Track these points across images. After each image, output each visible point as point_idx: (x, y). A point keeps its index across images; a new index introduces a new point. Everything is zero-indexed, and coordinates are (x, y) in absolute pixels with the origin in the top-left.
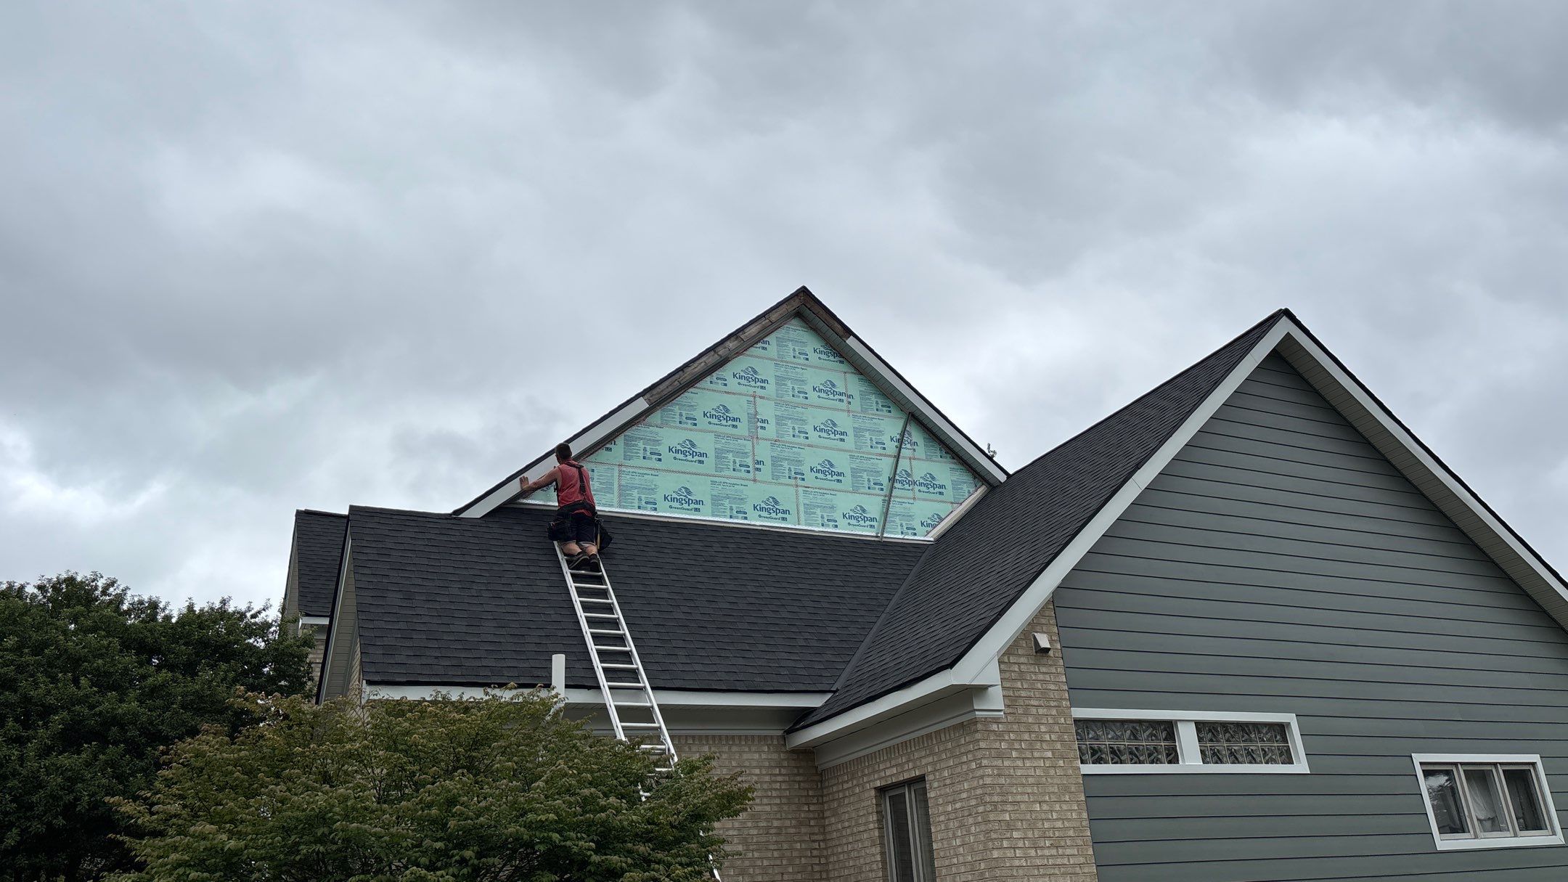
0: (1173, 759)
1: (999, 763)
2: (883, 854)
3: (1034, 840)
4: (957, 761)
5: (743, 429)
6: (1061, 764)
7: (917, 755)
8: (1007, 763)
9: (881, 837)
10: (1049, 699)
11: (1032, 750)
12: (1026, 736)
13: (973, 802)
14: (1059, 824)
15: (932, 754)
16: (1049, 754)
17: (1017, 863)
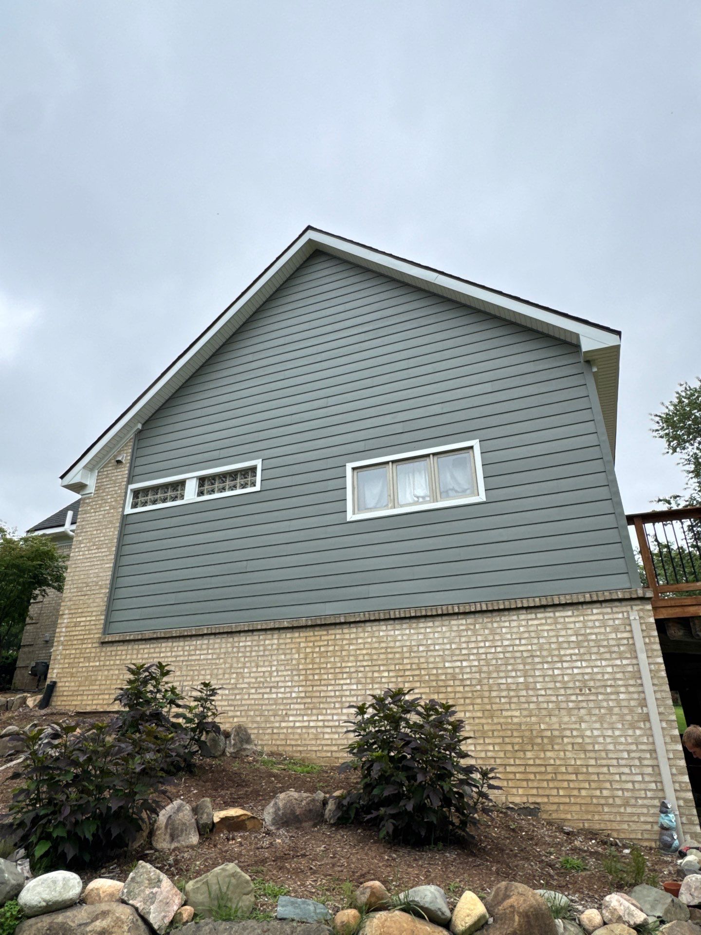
0: (182, 497)
3: (89, 547)
6: (112, 511)
8: (88, 515)
10: (116, 483)
11: (100, 508)
12: (100, 502)
14: (102, 539)
17: (79, 558)
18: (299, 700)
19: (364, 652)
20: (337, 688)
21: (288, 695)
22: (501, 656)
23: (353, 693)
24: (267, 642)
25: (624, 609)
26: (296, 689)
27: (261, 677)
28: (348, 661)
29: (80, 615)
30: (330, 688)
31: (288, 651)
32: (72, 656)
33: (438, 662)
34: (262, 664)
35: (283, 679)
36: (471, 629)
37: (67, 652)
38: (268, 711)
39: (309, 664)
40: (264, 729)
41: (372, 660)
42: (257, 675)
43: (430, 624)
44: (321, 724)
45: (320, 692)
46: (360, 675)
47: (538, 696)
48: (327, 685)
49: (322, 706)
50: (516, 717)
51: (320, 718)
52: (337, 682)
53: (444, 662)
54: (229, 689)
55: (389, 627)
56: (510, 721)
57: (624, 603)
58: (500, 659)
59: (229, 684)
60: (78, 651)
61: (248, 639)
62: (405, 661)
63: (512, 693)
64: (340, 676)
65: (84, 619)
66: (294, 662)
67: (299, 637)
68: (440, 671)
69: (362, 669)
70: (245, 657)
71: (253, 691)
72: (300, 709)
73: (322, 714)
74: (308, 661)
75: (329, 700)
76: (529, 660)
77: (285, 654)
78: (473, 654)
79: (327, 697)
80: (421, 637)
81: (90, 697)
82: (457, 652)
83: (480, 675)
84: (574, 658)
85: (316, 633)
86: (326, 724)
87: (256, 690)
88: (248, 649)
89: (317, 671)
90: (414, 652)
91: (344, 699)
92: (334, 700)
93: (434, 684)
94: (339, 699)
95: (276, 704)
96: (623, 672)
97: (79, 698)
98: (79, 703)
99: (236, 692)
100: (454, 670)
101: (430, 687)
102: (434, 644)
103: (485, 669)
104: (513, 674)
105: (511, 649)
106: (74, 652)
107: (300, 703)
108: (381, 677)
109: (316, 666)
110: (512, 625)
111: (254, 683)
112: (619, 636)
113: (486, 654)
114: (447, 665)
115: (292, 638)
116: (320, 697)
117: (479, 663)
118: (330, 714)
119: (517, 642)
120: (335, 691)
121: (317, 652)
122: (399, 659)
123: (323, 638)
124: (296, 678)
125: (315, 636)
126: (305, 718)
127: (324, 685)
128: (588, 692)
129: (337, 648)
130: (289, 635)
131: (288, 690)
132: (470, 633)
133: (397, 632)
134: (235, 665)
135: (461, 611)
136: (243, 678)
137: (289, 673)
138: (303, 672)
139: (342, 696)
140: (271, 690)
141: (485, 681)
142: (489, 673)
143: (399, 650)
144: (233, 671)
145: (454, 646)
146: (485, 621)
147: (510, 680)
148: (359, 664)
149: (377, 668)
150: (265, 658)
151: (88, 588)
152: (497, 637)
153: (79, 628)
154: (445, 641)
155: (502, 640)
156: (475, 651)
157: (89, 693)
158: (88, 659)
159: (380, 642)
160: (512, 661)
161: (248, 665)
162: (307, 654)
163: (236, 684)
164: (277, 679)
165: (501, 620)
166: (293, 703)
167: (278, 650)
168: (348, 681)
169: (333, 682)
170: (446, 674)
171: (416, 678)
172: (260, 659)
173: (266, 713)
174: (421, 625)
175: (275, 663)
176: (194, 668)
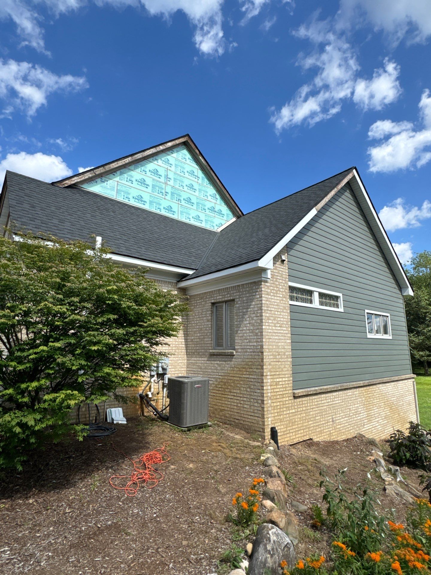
0: (311, 302)
1: (267, 296)
2: (211, 325)
3: (275, 324)
4: (250, 295)
5: (162, 179)
6: (284, 299)
7: (232, 292)
8: (269, 297)
9: (211, 319)
10: (283, 277)
11: (277, 293)
12: (276, 289)
13: (256, 309)
14: (282, 319)
15: (239, 292)
16: (281, 296)
17: (269, 331)
18: (366, 418)
23: (377, 412)
24: (356, 392)
27: (356, 409)
29: (278, 377)
32: (278, 407)
35: (361, 409)
36: (394, 386)
37: (275, 404)
39: (367, 402)
41: (379, 399)
49: (371, 419)
50: (402, 415)
60: (281, 403)
61: (350, 391)
63: (401, 407)
64: (374, 406)
65: (281, 380)
69: (378, 403)
72: (367, 422)
73: (372, 423)
76: (403, 396)
79: (372, 415)
81: (294, 434)
85: (367, 388)
87: (355, 416)
88: (351, 396)
93: (390, 406)
95: (361, 421)
97: (288, 435)
98: (289, 439)
99: (350, 418)
106: (279, 404)
108: (382, 405)
111: (354, 413)
125: (367, 390)
127: (371, 411)
131: (363, 414)
133: (383, 388)
137: (363, 406)
138: (366, 406)
144: (348, 408)
145: (392, 392)
146: (396, 384)
151: (280, 357)
152: (398, 389)
153: (279, 387)
157: (292, 431)
158: (288, 408)
159: (380, 392)
170: (392, 402)
174: (387, 385)
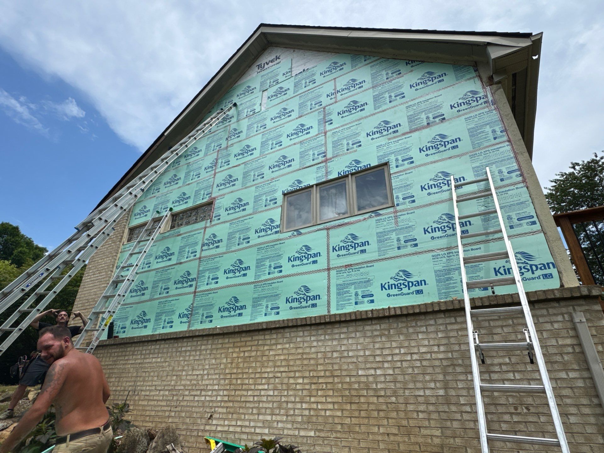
18: (223, 404)
19: (282, 357)
20: (257, 393)
21: (214, 398)
22: (418, 364)
23: (269, 399)
24: (203, 347)
25: (564, 310)
26: (221, 393)
27: (194, 380)
28: (267, 367)
30: (250, 393)
31: (218, 356)
33: (351, 370)
34: (196, 367)
35: (211, 382)
36: (385, 335)
38: (197, 413)
39: (234, 368)
40: (191, 430)
41: (288, 366)
42: (192, 377)
43: (345, 330)
44: (238, 429)
45: (241, 396)
46: (277, 380)
47: (462, 412)
48: (247, 390)
49: (241, 411)
50: (437, 437)
51: (239, 423)
52: (257, 387)
53: (358, 369)
54: (169, 390)
55: (306, 333)
56: (430, 441)
57: (562, 303)
58: (416, 367)
59: (169, 385)
61: (189, 344)
62: (320, 368)
63: (431, 408)
64: (259, 381)
66: (222, 366)
67: (229, 342)
68: (353, 379)
69: (279, 375)
70: (185, 361)
71: (187, 393)
72: (223, 413)
73: (241, 420)
74: (234, 365)
75: (248, 405)
76: (450, 370)
77: (216, 359)
78: (388, 362)
79: (246, 402)
80: (335, 343)
82: (371, 359)
83: (395, 386)
84: (504, 368)
85: (242, 339)
86: (243, 430)
87: (190, 392)
88: (188, 354)
89: (240, 376)
90: (328, 358)
91: (261, 405)
92: (252, 405)
93: (347, 393)
94: (257, 405)
95: (203, 407)
96: (571, 388)
99: (174, 393)
100: (367, 379)
101: (342, 396)
102: (348, 351)
103: (400, 378)
104: (432, 385)
105: (428, 356)
107: (223, 407)
108: (296, 384)
109: (239, 371)
110: (429, 331)
111: (189, 385)
112: (560, 343)
113: (401, 361)
114: (360, 372)
115: (222, 344)
116: (240, 402)
117: (394, 371)
118: (247, 420)
119: (436, 349)
120: (254, 396)
121: (241, 357)
122: (313, 365)
123: (248, 343)
124: (222, 382)
125: (241, 341)
126: (226, 423)
127: (245, 390)
128: (525, 411)
129: (259, 353)
130: (220, 341)
131: (215, 393)
132: (384, 339)
133: (313, 338)
134: (176, 368)
135: (375, 316)
136: (181, 380)
137: (217, 376)
138: (229, 376)
139: (259, 402)
140: (201, 393)
141: (401, 392)
142: (405, 383)
143: (314, 356)
144: (174, 373)
145: (367, 353)
146: (400, 326)
147: (428, 392)
148: (276, 369)
149: (292, 374)
150: (200, 362)
152: (413, 344)
154: (359, 347)
155: (418, 346)
156: (390, 358)
159: (297, 348)
160: (430, 370)
161: (186, 368)
162: (233, 359)
163: (175, 386)
164: (207, 382)
165: (416, 324)
166: (218, 407)
167: (210, 354)
168: (266, 387)
169: (253, 387)
170: (359, 383)
171: (329, 386)
172: (195, 363)
173: (195, 415)
174: (336, 331)
175: (207, 367)
176: (146, 370)
